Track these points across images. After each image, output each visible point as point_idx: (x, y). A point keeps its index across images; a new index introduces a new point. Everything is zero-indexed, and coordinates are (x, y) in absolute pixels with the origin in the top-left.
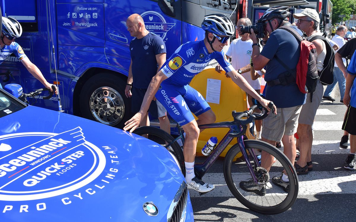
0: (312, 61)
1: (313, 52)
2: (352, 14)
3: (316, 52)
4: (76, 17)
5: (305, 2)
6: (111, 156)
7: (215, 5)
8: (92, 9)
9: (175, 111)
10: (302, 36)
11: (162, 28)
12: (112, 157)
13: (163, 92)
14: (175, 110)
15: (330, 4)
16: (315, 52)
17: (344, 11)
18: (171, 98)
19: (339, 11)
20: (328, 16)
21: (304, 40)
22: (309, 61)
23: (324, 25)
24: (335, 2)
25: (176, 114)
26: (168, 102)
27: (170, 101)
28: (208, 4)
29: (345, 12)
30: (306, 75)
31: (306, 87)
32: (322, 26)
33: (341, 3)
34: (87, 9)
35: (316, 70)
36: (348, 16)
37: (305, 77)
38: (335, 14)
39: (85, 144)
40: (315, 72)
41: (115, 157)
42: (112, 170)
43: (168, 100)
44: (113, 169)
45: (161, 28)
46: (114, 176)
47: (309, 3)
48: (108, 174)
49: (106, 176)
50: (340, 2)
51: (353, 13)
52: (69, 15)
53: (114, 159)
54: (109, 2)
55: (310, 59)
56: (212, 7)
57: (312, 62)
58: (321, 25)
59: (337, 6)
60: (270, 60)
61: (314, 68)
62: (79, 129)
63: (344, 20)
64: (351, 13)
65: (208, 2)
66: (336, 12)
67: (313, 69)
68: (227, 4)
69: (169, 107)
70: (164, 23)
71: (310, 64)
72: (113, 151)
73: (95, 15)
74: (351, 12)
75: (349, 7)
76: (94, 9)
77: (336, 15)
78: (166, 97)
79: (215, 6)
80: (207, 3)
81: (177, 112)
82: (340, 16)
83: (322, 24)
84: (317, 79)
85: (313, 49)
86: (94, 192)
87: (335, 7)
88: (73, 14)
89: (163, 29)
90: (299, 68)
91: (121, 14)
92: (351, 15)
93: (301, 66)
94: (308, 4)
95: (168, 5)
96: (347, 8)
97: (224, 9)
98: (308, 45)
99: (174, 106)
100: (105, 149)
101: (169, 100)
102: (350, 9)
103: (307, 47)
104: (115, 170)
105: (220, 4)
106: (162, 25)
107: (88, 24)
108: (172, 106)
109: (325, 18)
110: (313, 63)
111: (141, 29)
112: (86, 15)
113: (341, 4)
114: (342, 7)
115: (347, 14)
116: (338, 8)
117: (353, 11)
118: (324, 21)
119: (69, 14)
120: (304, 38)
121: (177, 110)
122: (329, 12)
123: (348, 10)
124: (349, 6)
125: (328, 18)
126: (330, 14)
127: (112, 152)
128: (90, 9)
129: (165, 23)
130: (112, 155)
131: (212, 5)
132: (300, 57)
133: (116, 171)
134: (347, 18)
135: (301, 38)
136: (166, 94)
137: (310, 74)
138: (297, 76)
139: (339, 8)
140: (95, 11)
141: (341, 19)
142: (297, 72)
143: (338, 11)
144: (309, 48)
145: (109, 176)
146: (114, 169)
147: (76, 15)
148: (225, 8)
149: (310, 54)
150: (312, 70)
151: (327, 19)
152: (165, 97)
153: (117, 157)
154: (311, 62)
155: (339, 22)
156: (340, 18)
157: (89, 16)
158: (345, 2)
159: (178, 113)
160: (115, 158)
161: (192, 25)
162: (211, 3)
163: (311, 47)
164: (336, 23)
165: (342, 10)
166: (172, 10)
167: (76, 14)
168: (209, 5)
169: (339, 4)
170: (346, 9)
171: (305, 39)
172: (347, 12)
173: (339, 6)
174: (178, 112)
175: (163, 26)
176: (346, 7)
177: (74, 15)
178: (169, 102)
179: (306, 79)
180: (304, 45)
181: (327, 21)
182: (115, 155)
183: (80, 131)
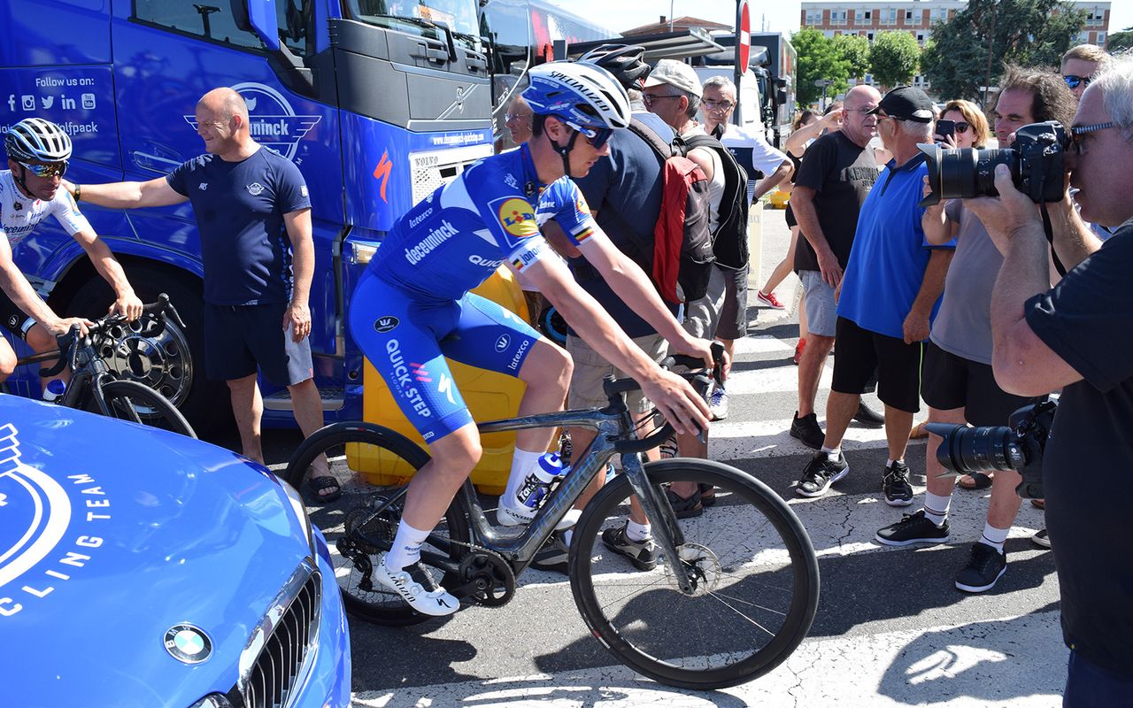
0: (696, 215)
1: (698, 190)
2: (852, 77)
3: (706, 189)
4: (32, 107)
5: (712, 46)
6: (89, 504)
7: (437, 60)
8: (78, 82)
9: (419, 405)
10: (670, 145)
11: (285, 130)
12: (93, 503)
13: (393, 345)
14: (418, 402)
15: (789, 51)
16: (703, 189)
17: (831, 68)
18: (412, 364)
19: (817, 70)
20: (783, 84)
21: (674, 155)
22: (687, 216)
23: (775, 109)
24: (805, 44)
25: (420, 413)
26: (400, 379)
27: (407, 375)
28: (416, 57)
29: (833, 73)
30: (678, 255)
31: (679, 287)
32: (768, 112)
33: (823, 48)
34: (65, 82)
35: (706, 240)
36: (843, 83)
37: (677, 258)
38: (807, 78)
39: (15, 473)
40: (702, 244)
41: (102, 503)
42: (84, 541)
43: (401, 373)
44: (86, 538)
45: (280, 129)
46: (87, 558)
47: (724, 48)
48: (69, 554)
49: (63, 561)
50: (818, 45)
51: (854, 74)
52: (12, 102)
53: (96, 511)
54: (138, 63)
55: (689, 208)
56: (427, 64)
57: (694, 219)
58: (766, 110)
59: (813, 56)
60: (599, 212)
61: (702, 233)
62: (8, 432)
63: (833, 92)
64: (851, 74)
65: (415, 53)
66: (809, 74)
67: (696, 236)
68: (478, 58)
69: (402, 396)
70: (287, 116)
71: (689, 224)
72: (99, 488)
73: (89, 100)
74: (851, 71)
75: (844, 59)
76: (84, 82)
77: (811, 80)
78: (398, 364)
79: (440, 62)
80: (412, 56)
81: (423, 408)
82: (818, 83)
83: (769, 105)
84: (708, 264)
85: (697, 181)
86: (18, 607)
87: (807, 59)
88: (25, 98)
89: (287, 134)
90: (659, 233)
91: (178, 96)
92: (849, 80)
93: (666, 227)
94: (722, 51)
95: (295, 65)
96: (838, 61)
97: (467, 72)
98: (685, 172)
99: (416, 392)
100: (76, 483)
101: (405, 370)
102: (848, 63)
103: (680, 178)
104: (93, 539)
105: (453, 58)
106: (282, 121)
107: (70, 126)
108: (413, 390)
109: (776, 89)
110: (697, 222)
111: (240, 136)
112: (63, 101)
113: (823, 50)
114: (826, 58)
115: (839, 76)
116: (815, 61)
117: (856, 67)
118: (773, 97)
119: (13, 99)
120: (676, 149)
121: (422, 403)
122: (785, 72)
123: (842, 67)
124: (843, 55)
125: (784, 90)
126: (789, 79)
127: (95, 491)
128: (74, 82)
129: (293, 114)
130: (94, 498)
131: (428, 59)
132: (663, 205)
133: (95, 542)
134: (839, 87)
135: (666, 150)
136: (399, 352)
137: (690, 251)
138: (656, 258)
139: (818, 62)
140: (87, 89)
141: (821, 91)
142: (657, 247)
143: (814, 68)
144: (688, 181)
145: (72, 559)
146: (89, 539)
147: (33, 100)
148: (474, 69)
149: (688, 196)
150: (695, 239)
151: (779, 92)
152: (394, 361)
153: (106, 503)
154: (691, 218)
155: (818, 100)
156: (821, 88)
157: (71, 103)
158: (834, 46)
159: (426, 413)
160: (102, 505)
161: (371, 119)
162: (423, 53)
163: (693, 174)
164: (812, 103)
165: (826, 66)
166: (310, 79)
167: (31, 98)
168: (420, 62)
169: (816, 51)
170: (835, 63)
171: (679, 152)
172: (838, 72)
173: (818, 55)
174: (426, 410)
175: (287, 125)
176: (836, 57)
177: (28, 103)
178: (404, 379)
179: (677, 263)
180: (673, 171)
181: (782, 98)
182: (101, 499)
183: (12, 437)
